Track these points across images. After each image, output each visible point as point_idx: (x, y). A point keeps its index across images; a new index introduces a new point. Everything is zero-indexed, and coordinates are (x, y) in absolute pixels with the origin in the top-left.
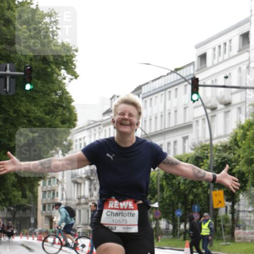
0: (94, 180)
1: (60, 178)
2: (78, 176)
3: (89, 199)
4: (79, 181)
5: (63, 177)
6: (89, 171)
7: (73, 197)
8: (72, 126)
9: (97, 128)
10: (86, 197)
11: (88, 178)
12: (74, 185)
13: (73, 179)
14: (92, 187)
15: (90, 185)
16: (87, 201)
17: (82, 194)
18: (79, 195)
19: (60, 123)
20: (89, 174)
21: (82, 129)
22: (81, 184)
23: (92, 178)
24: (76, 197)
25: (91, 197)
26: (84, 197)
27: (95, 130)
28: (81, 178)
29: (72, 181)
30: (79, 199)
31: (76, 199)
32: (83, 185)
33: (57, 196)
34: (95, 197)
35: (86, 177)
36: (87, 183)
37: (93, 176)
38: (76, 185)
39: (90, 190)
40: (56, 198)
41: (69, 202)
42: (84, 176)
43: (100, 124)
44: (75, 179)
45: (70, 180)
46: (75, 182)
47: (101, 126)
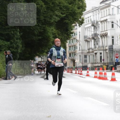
0: (96, 39)
1: (78, 39)
2: (88, 38)
3: (94, 49)
4: (88, 40)
5: (80, 38)
6: (94, 34)
7: (85, 49)
8: (84, 10)
9: (97, 11)
10: (92, 48)
11: (93, 38)
12: (86, 43)
13: (85, 39)
14: (96, 43)
15: (94, 42)
16: (93, 51)
17: (90, 47)
18: (89, 48)
19: (77, 9)
20: (94, 36)
21: (89, 12)
22: (89, 42)
23: (95, 38)
24: (87, 49)
25: (95, 48)
26: (91, 48)
27: (96, 12)
28: (89, 38)
29: (85, 40)
30: (89, 50)
31: (87, 50)
32: (90, 42)
33: (77, 49)
34: (97, 48)
35: (92, 38)
36: (93, 41)
37: (96, 37)
38: (87, 42)
39: (95, 44)
40: (76, 50)
41: (83, 51)
42: (91, 37)
43: (99, 9)
44: (86, 39)
45: (83, 40)
46: (86, 41)
47: (99, 10)
